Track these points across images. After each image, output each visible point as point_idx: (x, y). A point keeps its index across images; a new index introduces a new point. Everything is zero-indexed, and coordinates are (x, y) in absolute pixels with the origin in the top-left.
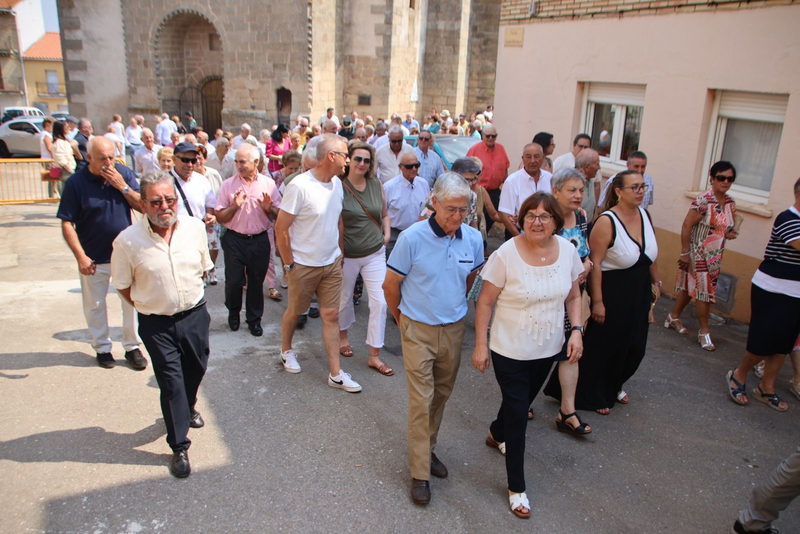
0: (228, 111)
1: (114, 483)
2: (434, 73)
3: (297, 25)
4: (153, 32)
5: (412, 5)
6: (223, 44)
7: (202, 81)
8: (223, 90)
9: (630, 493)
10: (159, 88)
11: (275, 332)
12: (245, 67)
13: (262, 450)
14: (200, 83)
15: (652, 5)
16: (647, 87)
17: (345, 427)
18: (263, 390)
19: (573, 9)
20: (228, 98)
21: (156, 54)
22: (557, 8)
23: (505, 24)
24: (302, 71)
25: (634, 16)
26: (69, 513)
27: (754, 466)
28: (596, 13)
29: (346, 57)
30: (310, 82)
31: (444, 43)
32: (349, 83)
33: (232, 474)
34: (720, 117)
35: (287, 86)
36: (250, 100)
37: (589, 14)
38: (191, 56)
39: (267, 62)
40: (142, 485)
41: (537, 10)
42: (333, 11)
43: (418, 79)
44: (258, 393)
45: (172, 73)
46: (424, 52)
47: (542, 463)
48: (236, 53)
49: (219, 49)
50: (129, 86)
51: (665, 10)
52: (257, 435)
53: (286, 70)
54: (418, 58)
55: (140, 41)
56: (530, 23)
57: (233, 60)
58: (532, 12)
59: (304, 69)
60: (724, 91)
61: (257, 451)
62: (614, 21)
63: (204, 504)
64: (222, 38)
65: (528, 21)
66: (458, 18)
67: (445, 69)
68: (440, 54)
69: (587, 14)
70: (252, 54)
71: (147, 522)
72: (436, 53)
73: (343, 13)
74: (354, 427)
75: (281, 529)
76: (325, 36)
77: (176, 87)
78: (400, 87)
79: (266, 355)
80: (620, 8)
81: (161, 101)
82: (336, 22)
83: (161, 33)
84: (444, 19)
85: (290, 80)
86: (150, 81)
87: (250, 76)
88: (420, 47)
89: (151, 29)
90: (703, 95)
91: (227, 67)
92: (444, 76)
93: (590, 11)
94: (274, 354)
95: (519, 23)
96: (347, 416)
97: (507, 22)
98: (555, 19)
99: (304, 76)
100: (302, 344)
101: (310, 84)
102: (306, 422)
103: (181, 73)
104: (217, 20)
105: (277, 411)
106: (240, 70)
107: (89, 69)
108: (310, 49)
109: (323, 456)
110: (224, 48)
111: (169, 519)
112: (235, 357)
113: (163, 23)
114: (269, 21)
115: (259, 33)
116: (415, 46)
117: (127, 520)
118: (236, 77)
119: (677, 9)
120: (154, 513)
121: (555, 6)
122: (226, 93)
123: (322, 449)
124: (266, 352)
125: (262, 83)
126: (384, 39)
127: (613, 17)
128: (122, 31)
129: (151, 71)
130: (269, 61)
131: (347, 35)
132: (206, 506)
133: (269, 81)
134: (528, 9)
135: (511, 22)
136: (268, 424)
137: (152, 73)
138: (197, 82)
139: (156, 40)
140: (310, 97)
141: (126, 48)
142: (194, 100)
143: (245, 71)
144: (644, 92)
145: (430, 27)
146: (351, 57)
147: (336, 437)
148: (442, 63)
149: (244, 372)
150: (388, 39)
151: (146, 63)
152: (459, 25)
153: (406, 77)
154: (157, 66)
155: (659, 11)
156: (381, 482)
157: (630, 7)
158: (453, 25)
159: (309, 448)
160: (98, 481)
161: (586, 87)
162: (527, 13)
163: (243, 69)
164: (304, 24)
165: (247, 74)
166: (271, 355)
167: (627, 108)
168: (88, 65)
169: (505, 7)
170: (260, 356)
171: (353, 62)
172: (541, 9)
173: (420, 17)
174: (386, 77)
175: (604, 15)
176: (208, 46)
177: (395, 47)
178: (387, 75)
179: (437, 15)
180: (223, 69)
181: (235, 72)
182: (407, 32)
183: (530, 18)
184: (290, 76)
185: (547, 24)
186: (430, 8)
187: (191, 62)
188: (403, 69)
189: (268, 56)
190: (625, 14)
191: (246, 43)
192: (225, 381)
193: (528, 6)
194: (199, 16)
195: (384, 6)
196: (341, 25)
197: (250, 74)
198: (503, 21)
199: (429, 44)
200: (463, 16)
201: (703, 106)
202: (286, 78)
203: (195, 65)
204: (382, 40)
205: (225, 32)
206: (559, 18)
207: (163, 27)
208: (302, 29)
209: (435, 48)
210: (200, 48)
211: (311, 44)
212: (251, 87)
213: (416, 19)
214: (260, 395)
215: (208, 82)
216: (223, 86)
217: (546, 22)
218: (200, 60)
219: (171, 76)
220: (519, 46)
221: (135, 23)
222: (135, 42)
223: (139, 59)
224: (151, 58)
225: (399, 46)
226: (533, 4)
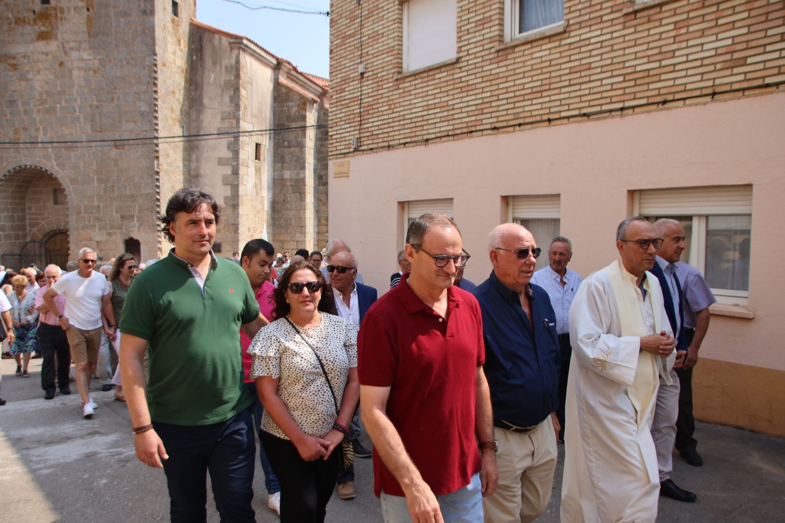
0: (74, 263)
2: (283, 220)
3: (145, 178)
5: (257, 157)
6: (68, 197)
7: (46, 235)
8: (68, 242)
12: (92, 219)
14: (43, 237)
15: (450, 133)
16: (454, 200)
18: (104, 481)
19: (388, 141)
20: (73, 251)
22: (375, 141)
23: (333, 159)
24: (151, 221)
25: (436, 143)
28: (407, 143)
31: (291, 192)
34: (514, 219)
35: (136, 236)
37: (401, 144)
38: (33, 211)
39: (114, 214)
41: (359, 144)
42: (181, 164)
43: (267, 226)
45: (13, 228)
46: (272, 200)
47: (367, 506)
48: (82, 206)
49: (64, 203)
51: (460, 136)
52: (96, 513)
53: (134, 221)
54: (266, 206)
56: (354, 156)
57: (79, 213)
58: (354, 147)
59: (152, 219)
60: (514, 197)
62: (421, 149)
64: (67, 192)
65: (351, 154)
66: (303, 168)
67: (293, 215)
68: (288, 202)
70: (99, 207)
72: (284, 200)
73: (190, 166)
76: (173, 187)
77: (17, 242)
78: (250, 234)
79: (106, 457)
80: (425, 137)
82: (183, 173)
83: (1, 188)
84: (290, 170)
85: (139, 231)
87: (97, 228)
88: (268, 196)
90: (498, 202)
91: (73, 219)
92: (293, 222)
93: (402, 141)
94: (117, 455)
95: (345, 157)
97: (335, 157)
98: (374, 151)
99: (153, 226)
102: (145, 500)
103: (23, 228)
104: (62, 174)
105: (117, 495)
106: (87, 223)
108: (158, 200)
110: (69, 202)
112: (76, 460)
113: (4, 178)
114: (116, 175)
115: (105, 186)
116: (263, 195)
118: (82, 230)
119: (469, 135)
121: (373, 140)
122: (71, 246)
124: (108, 454)
125: (109, 234)
126: (232, 188)
127: (420, 145)
130: (117, 212)
133: (117, 232)
134: (351, 144)
135: (338, 156)
136: (107, 505)
138: (40, 236)
140: (160, 246)
142: (37, 254)
143: (92, 223)
144: (452, 205)
145: (277, 177)
148: (290, 210)
149: (85, 470)
150: (235, 188)
152: (305, 172)
153: (255, 224)
155: (456, 138)
157: (433, 136)
158: (298, 174)
161: (406, 206)
162: (351, 148)
163: (89, 221)
164: (152, 176)
165: (94, 226)
166: (113, 455)
169: (332, 144)
170: (102, 457)
172: (362, 144)
173: (266, 168)
174: (235, 224)
175: (414, 144)
176: (52, 201)
177: (243, 196)
178: (236, 223)
179: (282, 166)
180: (68, 222)
181: (81, 225)
182: (254, 181)
183: (354, 151)
184: (139, 226)
185: (368, 155)
186: (276, 159)
187: (34, 216)
188: (252, 216)
189: (116, 208)
190: (429, 142)
191: (93, 196)
192: (64, 478)
193: (351, 142)
194: (43, 171)
195: (230, 158)
196: (188, 177)
197: (97, 226)
198: (330, 156)
199: (277, 192)
200: (307, 165)
201: (500, 211)
202: (134, 229)
203: (38, 219)
204: (230, 189)
205: (71, 186)
206: (377, 150)
207: (3, 182)
208: (150, 180)
209: (282, 196)
210: (44, 202)
211: (159, 195)
212: (98, 238)
213: (262, 170)
214: (100, 485)
215: (52, 236)
216: (68, 239)
217: (367, 154)
218: (44, 214)
219: (11, 230)
220: (346, 176)
225: (247, 195)
226: (355, 141)
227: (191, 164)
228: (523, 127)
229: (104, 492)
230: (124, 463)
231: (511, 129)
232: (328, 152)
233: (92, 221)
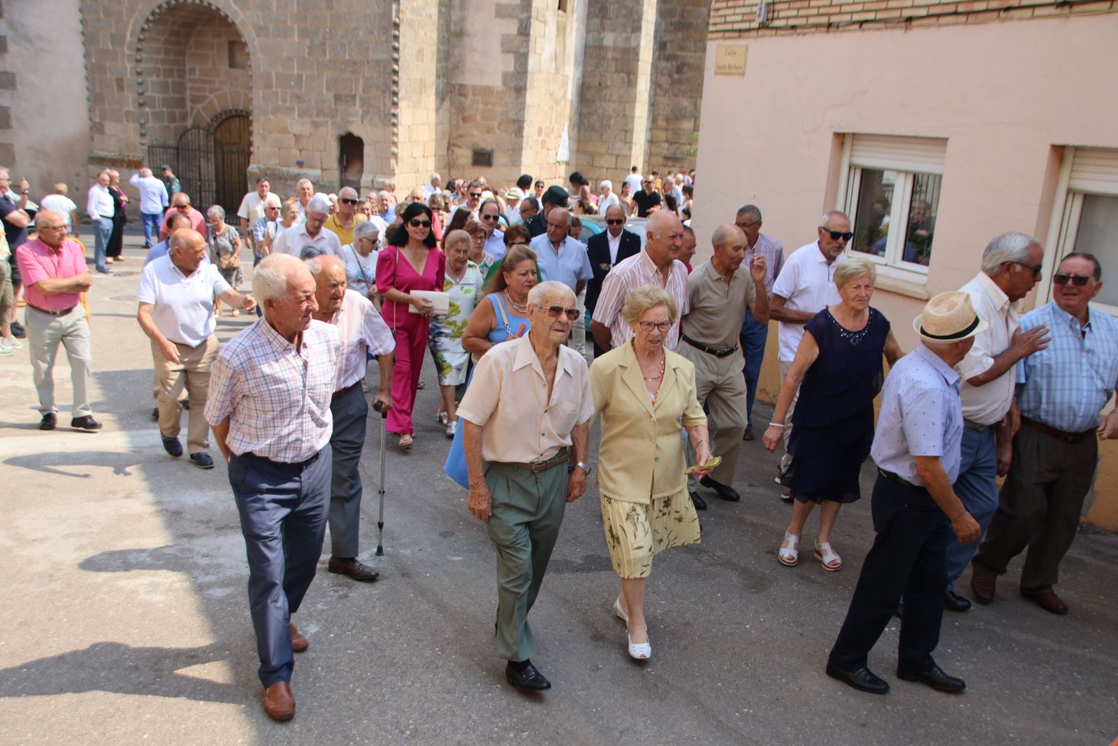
0: (259, 168)
2: (596, 117)
3: (376, 33)
4: (133, 31)
5: (562, 6)
6: (252, 57)
7: (216, 118)
8: (250, 133)
10: (142, 125)
12: (288, 97)
13: (310, 730)
14: (212, 120)
15: (961, 9)
16: (949, 142)
17: (449, 692)
19: (829, 15)
20: (258, 148)
21: (139, 70)
22: (802, 13)
23: (717, 39)
24: (382, 108)
25: (929, 26)
28: (866, 21)
29: (454, 87)
30: (394, 125)
31: (613, 69)
32: (457, 129)
34: (1071, 192)
35: (357, 130)
36: (295, 152)
37: (854, 23)
38: (197, 76)
39: (324, 92)
41: (770, 16)
42: (434, 11)
43: (569, 126)
45: (166, 102)
46: (581, 81)
48: (274, 74)
49: (245, 67)
50: (91, 119)
51: (982, 17)
53: (355, 105)
54: (571, 92)
55: (110, 47)
56: (755, 38)
57: (268, 86)
58: (761, 20)
59: (385, 104)
60: (1077, 149)
61: (301, 732)
62: (898, 34)
64: (250, 49)
65: (754, 34)
66: (637, 29)
67: (614, 110)
68: (607, 87)
69: (852, 23)
70: (300, 77)
72: (600, 84)
73: (450, 16)
74: (465, 693)
76: (420, 51)
77: (172, 125)
78: (541, 139)
80: (906, 13)
81: (145, 148)
82: (438, 28)
83: (146, 35)
84: (614, 31)
85: (362, 122)
86: (128, 113)
87: (296, 113)
88: (574, 74)
89: (131, 27)
90: (1043, 156)
91: (258, 96)
92: (612, 122)
93: (856, 17)
95: (740, 37)
96: (452, 674)
97: (721, 35)
98: (798, 31)
99: (385, 116)
101: (395, 130)
102: (384, 683)
103: (181, 103)
104: (242, 18)
105: (336, 665)
106: (280, 103)
107: (18, 86)
108: (396, 73)
110: (253, 68)
113: (151, 18)
114: (328, 24)
115: (311, 42)
116: (566, 73)
118: (272, 114)
119: (1002, 14)
121: (798, 9)
122: (255, 139)
125: (315, 125)
126: (516, 58)
127: (895, 28)
128: (80, 27)
129: (130, 97)
130: (328, 89)
131: (457, 52)
133: (327, 123)
134: (755, 13)
135: (727, 35)
137: (131, 101)
138: (209, 120)
139: (139, 46)
140: (394, 149)
141: (86, 56)
142: (202, 148)
143: (288, 104)
144: (945, 152)
145: (591, 43)
146: (461, 86)
147: (435, 709)
148: (609, 101)
150: (522, 58)
151: (120, 82)
152: (638, 38)
153: (551, 122)
154: (140, 91)
155: (971, 19)
157: (923, 12)
158: (628, 39)
161: (848, 142)
162: (754, 20)
163: (284, 101)
164: (386, 31)
165: (292, 109)
167: (915, 176)
168: (18, 79)
169: (717, 10)
171: (465, 96)
172: (776, 15)
173: (575, 25)
174: (518, 121)
175: (881, 25)
176: (226, 61)
177: (533, 73)
178: (520, 118)
179: (602, 23)
180: (252, 99)
181: (270, 106)
182: (553, 48)
183: (759, 29)
184: (362, 115)
185: (786, 39)
186: (592, 10)
187: (198, 85)
188: (546, 109)
189: (327, 80)
190: (914, 23)
191: (291, 59)
193: (755, 9)
194: (211, 9)
195: (517, 6)
196: (446, 35)
197: (296, 109)
198: (712, 32)
199: (589, 69)
200: (644, 24)
201: (1043, 175)
202: (355, 119)
203: (204, 90)
204: (513, 61)
205: (256, 39)
206: (805, 31)
207: (151, 25)
208: (383, 38)
209: (599, 76)
210: (214, 63)
211: (398, 65)
212: (297, 130)
213: (568, 29)
215: (223, 121)
216: (251, 128)
217: (783, 35)
218: (214, 82)
219: (163, 106)
220: (739, 74)
221: (102, 16)
222: (101, 46)
223: (108, 75)
224: (129, 76)
225: (539, 71)
226: (764, 6)
227: (452, 13)
232: (708, 24)
233: (288, 100)
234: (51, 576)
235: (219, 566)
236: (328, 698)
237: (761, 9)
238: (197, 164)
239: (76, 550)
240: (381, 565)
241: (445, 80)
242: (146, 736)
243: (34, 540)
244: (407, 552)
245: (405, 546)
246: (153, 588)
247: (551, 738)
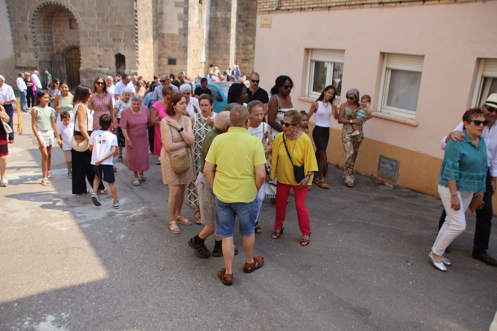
0: (84, 68)
1: (34, 294)
2: (215, 44)
4: (30, 16)
5: (200, 2)
6: (79, 25)
7: (65, 49)
8: (80, 55)
9: (343, 282)
10: (36, 53)
11: (127, 202)
12: (94, 40)
13: (125, 270)
14: (64, 50)
15: (347, 3)
16: (346, 51)
17: (174, 254)
18: (123, 236)
19: (301, 5)
20: (83, 61)
21: (33, 31)
22: (291, 4)
23: (260, 14)
24: (132, 43)
25: (337, 9)
26: (6, 313)
27: (411, 264)
28: (314, 8)
29: (160, 34)
30: (137, 50)
31: (221, 26)
32: (162, 51)
33: (108, 284)
34: (387, 69)
35: (122, 52)
36: (98, 62)
38: (57, 33)
40: (52, 294)
41: (280, 5)
42: (150, 5)
43: (205, 48)
44: (119, 238)
45: (45, 44)
46: (209, 31)
47: (293, 268)
48: (88, 32)
49: (76, 29)
50: (15, 52)
51: (354, 7)
52: (122, 262)
53: (121, 42)
54: (205, 35)
55: (21, 22)
56: (275, 13)
57: (86, 36)
58: (276, 7)
59: (133, 42)
60: (389, 54)
61: (122, 271)
62: (325, 13)
63: (93, 302)
64: (78, 22)
65: (274, 12)
66: (230, 10)
67: (222, 42)
68: (219, 33)
69: (309, 8)
70: (99, 32)
71: (58, 314)
72: (216, 32)
73: (157, 7)
74: (180, 255)
75: (141, 313)
76: (146, 21)
77: (48, 53)
78: (194, 53)
79: (122, 216)
80: (328, 5)
81: (38, 62)
82: (153, 12)
83: (36, 17)
84: (221, 11)
85: (124, 49)
86: (30, 49)
87: (98, 46)
88: (206, 28)
89: (29, 14)
90: (378, 56)
91: (82, 40)
92: (222, 46)
93: (311, 6)
94: (127, 215)
95: (269, 13)
96: (175, 248)
97: (262, 12)
98: (290, 11)
99: (133, 46)
100: (144, 209)
101: (137, 52)
102: (151, 253)
103: (51, 44)
104: (74, 10)
105: (133, 248)
106: (91, 43)
108: (136, 29)
109: (163, 271)
110: (80, 28)
111: (72, 312)
112: (103, 218)
113: (37, 10)
114: (109, 10)
115: (103, 18)
116: (203, 28)
117: (45, 315)
118: (88, 47)
119: (361, 6)
120: (62, 309)
122: (82, 57)
123: (162, 268)
124: (122, 215)
125: (106, 51)
126: (184, 23)
127: (324, 10)
130: (110, 36)
131: (160, 20)
132: (94, 303)
133: (110, 50)
134: (274, 5)
135: (264, 12)
136: (128, 255)
137: (31, 44)
138: (63, 51)
139: (33, 22)
140: (137, 59)
141: (11, 26)
142: (61, 61)
143: (94, 43)
144: (344, 55)
145: (212, 16)
146: (163, 34)
147: (170, 261)
148: (220, 38)
149: (109, 226)
150: (186, 23)
151: (26, 36)
152: (230, 14)
153: (198, 47)
154: (34, 39)
155: (351, 7)
156: (199, 284)
157: (334, 4)
158: (226, 14)
159: (154, 267)
160: (23, 294)
161: (310, 51)
162: (274, 7)
163: (93, 42)
164: (132, 13)
165: (96, 45)
166: (125, 216)
167: (334, 64)
169: (260, 3)
170: (119, 217)
171: (164, 38)
172: (282, 5)
173: (206, 9)
174: (185, 47)
175: (319, 9)
176: (69, 27)
177: (190, 28)
179: (216, 8)
180: (80, 42)
181: (87, 44)
182: (198, 18)
183: (275, 10)
184: (124, 46)
185: (286, 14)
186: (212, 3)
187: (58, 37)
188: (196, 42)
189: (109, 33)
190: (331, 8)
191: (95, 25)
192: (98, 232)
193: (274, 3)
194: (62, 6)
195: (183, 2)
196: (156, 14)
197: (98, 45)
198: (259, 12)
199: (212, 26)
200: (232, 9)
201: (378, 63)
202: (121, 48)
203: (60, 38)
204: (182, 24)
205: (80, 17)
206: (293, 11)
207: (37, 13)
208: (131, 16)
209: (216, 29)
210: (63, 27)
211: (137, 26)
212: (98, 53)
213: (203, 11)
214: (121, 239)
215: (69, 51)
216: (80, 53)
218: (64, 35)
220: (269, 27)
221: (17, 10)
222: (17, 22)
223: (21, 34)
224: (29, 34)
225: (193, 27)
226: (277, 2)
227: (158, 6)
228: (402, 4)
229: (124, 245)
230: (133, 222)
231: (394, 4)
232: (257, 8)
233: (94, 42)
234: (22, 223)
235: (85, 216)
236: (131, 259)
237: (276, 3)
238: (59, 68)
239: (31, 213)
240: (145, 213)
241: (156, 32)
242: (66, 275)
243: (14, 211)
244: (155, 208)
245: (154, 206)
246: (61, 225)
247: (213, 267)
